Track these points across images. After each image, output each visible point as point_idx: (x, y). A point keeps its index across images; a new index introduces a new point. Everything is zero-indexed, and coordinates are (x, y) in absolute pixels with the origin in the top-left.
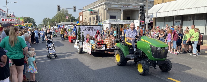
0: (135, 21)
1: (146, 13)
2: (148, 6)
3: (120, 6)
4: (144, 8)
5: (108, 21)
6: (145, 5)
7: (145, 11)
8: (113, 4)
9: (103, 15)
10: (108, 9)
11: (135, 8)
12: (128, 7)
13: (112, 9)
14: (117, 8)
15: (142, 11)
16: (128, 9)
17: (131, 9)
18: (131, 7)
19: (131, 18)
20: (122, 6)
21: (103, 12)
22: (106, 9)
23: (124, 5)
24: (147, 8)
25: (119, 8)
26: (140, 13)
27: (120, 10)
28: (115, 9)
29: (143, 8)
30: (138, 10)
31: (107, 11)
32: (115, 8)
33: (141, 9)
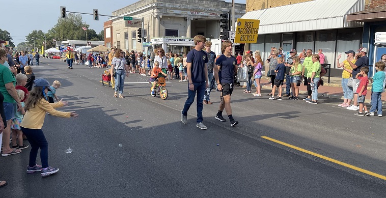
1: (231, 27)
2: (235, 14)
3: (185, 12)
4: (228, 16)
5: (162, 39)
6: (230, 12)
7: (230, 23)
8: (172, 8)
9: (151, 27)
11: (213, 17)
12: (200, 14)
13: (170, 17)
14: (179, 16)
15: (225, 22)
16: (199, 17)
17: (204, 18)
18: (206, 14)
19: (205, 34)
20: (189, 13)
21: (151, 23)
22: (157, 17)
23: (192, 10)
24: (233, 16)
25: (183, 16)
26: (221, 26)
27: (185, 19)
28: (175, 17)
29: (226, 16)
30: (218, 20)
31: (160, 20)
32: (174, 15)
33: (222, 18)
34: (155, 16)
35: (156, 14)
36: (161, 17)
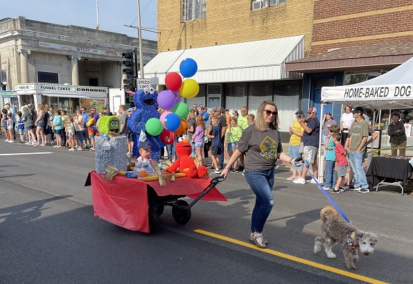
0: (111, 90)
1: (139, 72)
2: (144, 54)
3: (67, 47)
4: (134, 57)
5: (33, 86)
6: (135, 51)
7: (137, 66)
8: (46, 40)
9: (14, 68)
10: (31, 52)
11: (110, 57)
12: (91, 51)
13: (44, 54)
14: (58, 52)
15: (130, 65)
16: (90, 56)
17: (98, 57)
18: (99, 52)
19: (100, 81)
20: (74, 48)
21: (13, 60)
22: (23, 52)
23: (79, 45)
24: (140, 57)
25: (65, 53)
26: (124, 70)
27: (69, 58)
28: (52, 54)
29: (130, 56)
30: (118, 62)
31: (28, 57)
32: (51, 52)
33: (125, 60)
34: (19, 51)
35: (20, 47)
36: (29, 52)
